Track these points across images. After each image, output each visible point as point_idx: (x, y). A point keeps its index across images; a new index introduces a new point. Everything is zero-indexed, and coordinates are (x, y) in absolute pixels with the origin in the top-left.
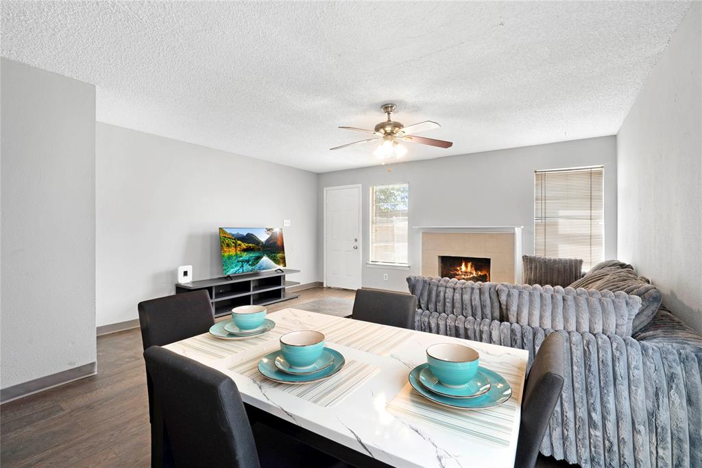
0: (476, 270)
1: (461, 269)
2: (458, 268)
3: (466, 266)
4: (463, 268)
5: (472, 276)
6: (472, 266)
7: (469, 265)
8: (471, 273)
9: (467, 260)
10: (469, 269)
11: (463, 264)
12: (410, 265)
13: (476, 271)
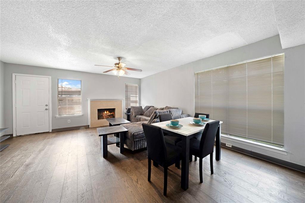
0: (110, 113)
2: (104, 113)
3: (107, 112)
9: (107, 110)
12: (82, 114)
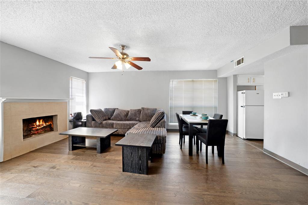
1: (36, 124)
2: (34, 124)
3: (39, 122)
4: (38, 123)
5: (43, 126)
6: (43, 121)
7: (41, 121)
8: (42, 125)
9: (39, 119)
10: (41, 123)
11: (38, 121)
13: (45, 123)
